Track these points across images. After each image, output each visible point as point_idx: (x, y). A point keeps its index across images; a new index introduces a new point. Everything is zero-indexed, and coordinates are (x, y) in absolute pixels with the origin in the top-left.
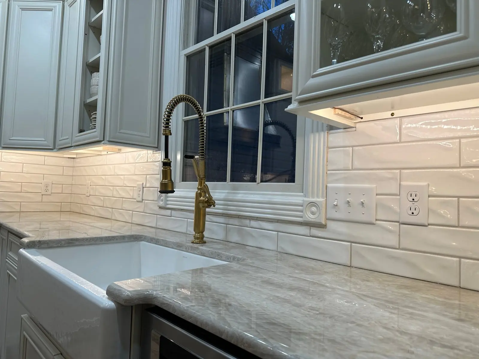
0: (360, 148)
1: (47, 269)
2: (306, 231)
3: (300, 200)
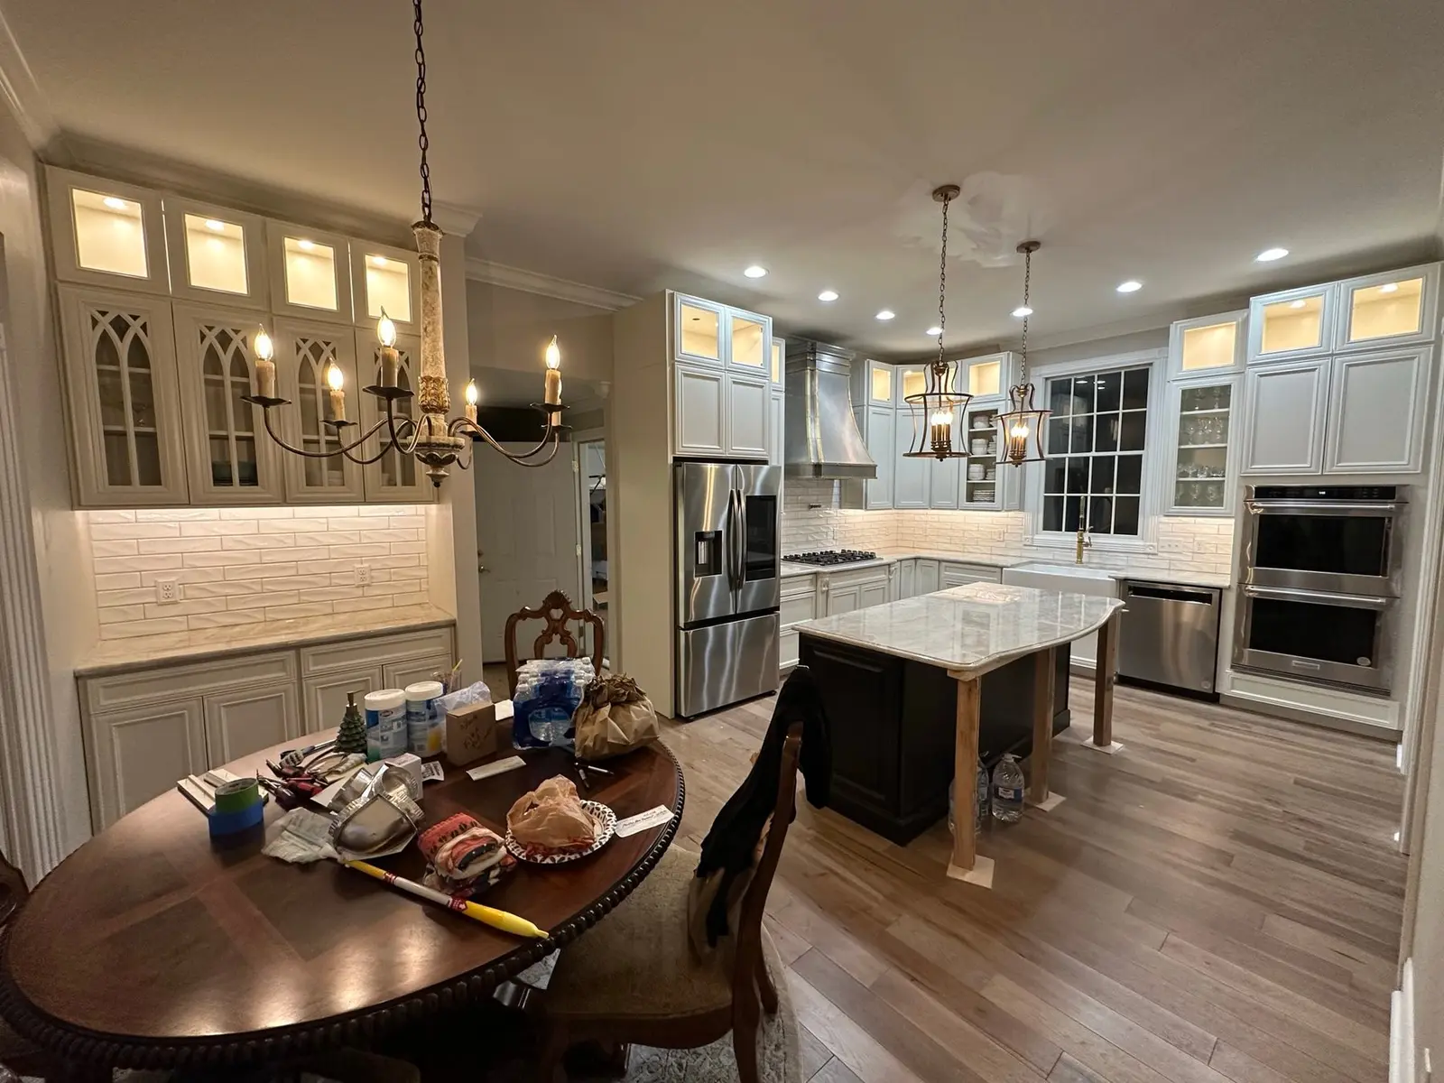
2: (1146, 556)
3: (1141, 543)
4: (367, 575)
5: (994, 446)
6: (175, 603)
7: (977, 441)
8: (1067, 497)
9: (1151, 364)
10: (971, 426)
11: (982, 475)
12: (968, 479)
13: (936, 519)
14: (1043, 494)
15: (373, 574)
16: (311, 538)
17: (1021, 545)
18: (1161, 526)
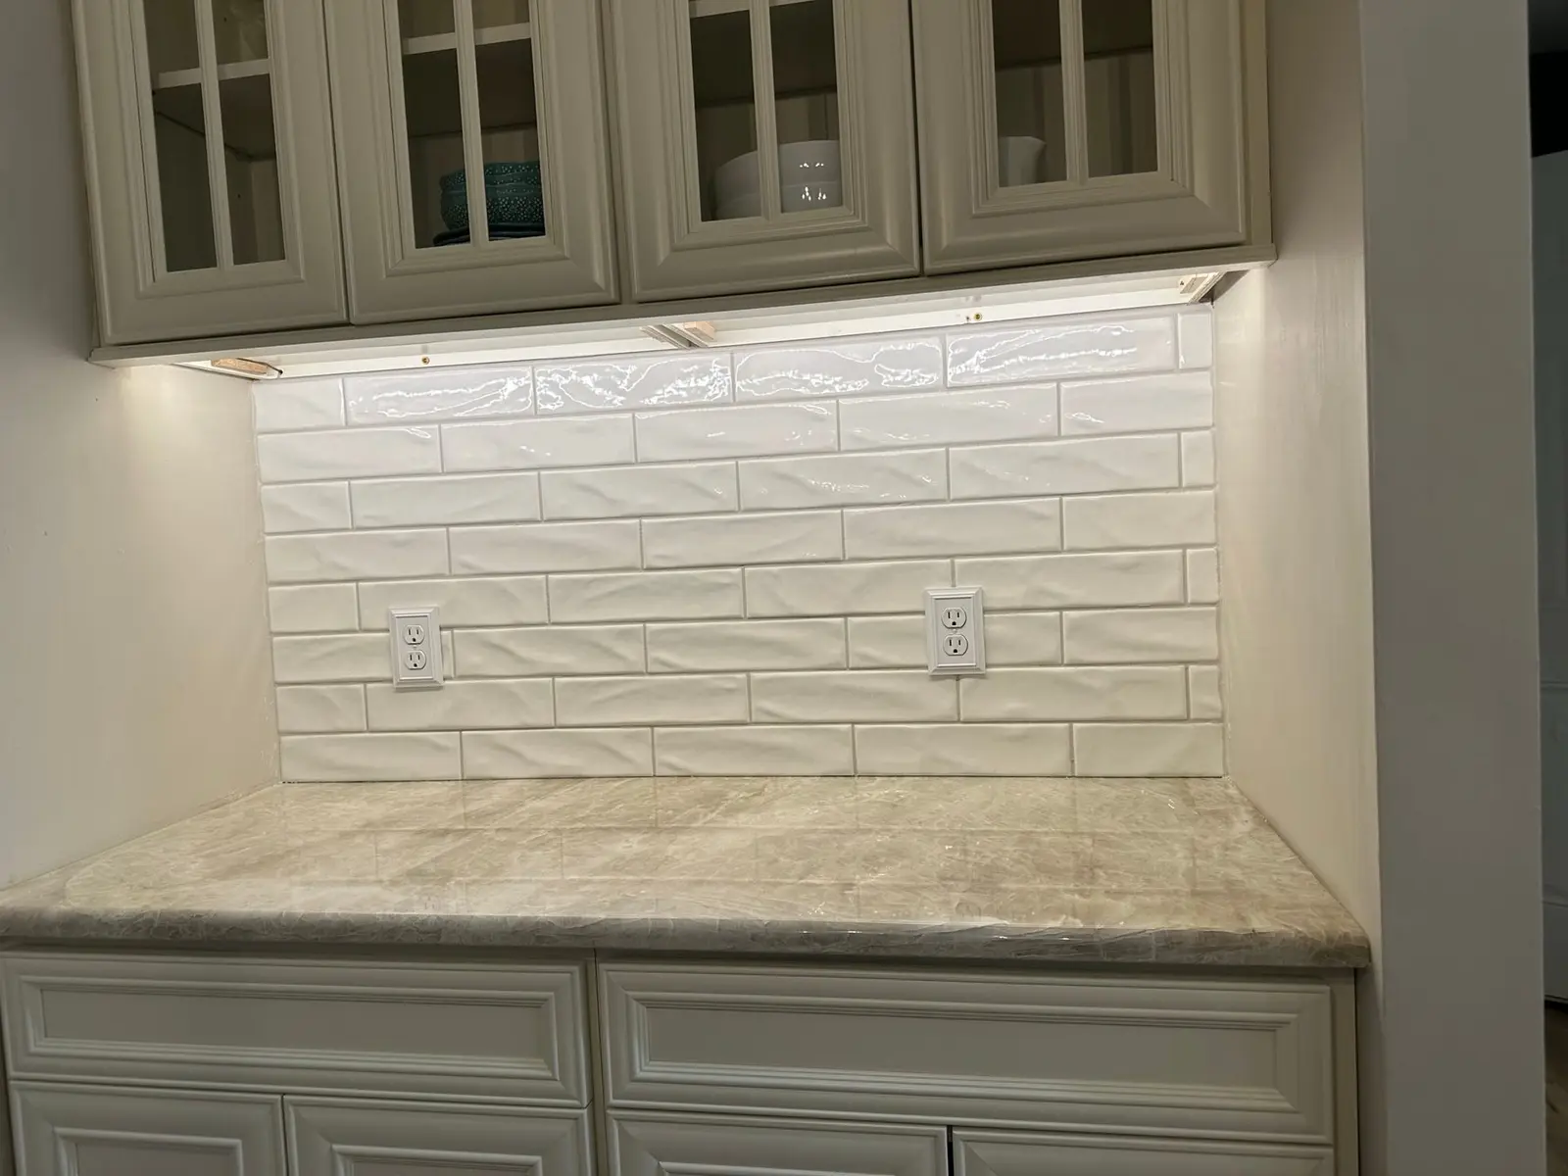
4: (968, 633)
6: (432, 687)
15: (999, 627)
16: (784, 477)
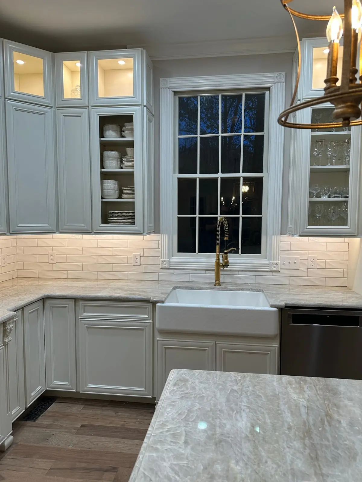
0: (293, 243)
1: (170, 306)
2: (270, 274)
3: (267, 262)
5: (130, 160)
7: (107, 153)
8: (200, 218)
9: (268, 89)
10: (102, 135)
11: (117, 193)
12: (102, 198)
13: (65, 245)
14: (176, 216)
17: (158, 269)
18: (281, 244)
